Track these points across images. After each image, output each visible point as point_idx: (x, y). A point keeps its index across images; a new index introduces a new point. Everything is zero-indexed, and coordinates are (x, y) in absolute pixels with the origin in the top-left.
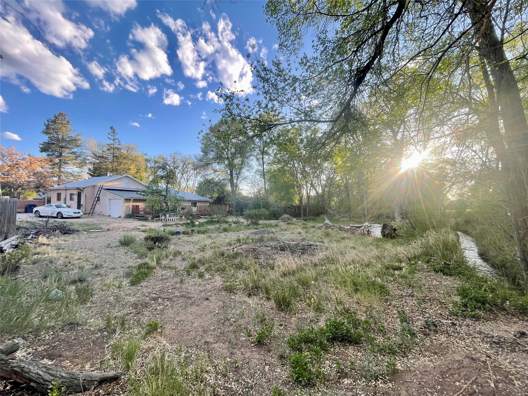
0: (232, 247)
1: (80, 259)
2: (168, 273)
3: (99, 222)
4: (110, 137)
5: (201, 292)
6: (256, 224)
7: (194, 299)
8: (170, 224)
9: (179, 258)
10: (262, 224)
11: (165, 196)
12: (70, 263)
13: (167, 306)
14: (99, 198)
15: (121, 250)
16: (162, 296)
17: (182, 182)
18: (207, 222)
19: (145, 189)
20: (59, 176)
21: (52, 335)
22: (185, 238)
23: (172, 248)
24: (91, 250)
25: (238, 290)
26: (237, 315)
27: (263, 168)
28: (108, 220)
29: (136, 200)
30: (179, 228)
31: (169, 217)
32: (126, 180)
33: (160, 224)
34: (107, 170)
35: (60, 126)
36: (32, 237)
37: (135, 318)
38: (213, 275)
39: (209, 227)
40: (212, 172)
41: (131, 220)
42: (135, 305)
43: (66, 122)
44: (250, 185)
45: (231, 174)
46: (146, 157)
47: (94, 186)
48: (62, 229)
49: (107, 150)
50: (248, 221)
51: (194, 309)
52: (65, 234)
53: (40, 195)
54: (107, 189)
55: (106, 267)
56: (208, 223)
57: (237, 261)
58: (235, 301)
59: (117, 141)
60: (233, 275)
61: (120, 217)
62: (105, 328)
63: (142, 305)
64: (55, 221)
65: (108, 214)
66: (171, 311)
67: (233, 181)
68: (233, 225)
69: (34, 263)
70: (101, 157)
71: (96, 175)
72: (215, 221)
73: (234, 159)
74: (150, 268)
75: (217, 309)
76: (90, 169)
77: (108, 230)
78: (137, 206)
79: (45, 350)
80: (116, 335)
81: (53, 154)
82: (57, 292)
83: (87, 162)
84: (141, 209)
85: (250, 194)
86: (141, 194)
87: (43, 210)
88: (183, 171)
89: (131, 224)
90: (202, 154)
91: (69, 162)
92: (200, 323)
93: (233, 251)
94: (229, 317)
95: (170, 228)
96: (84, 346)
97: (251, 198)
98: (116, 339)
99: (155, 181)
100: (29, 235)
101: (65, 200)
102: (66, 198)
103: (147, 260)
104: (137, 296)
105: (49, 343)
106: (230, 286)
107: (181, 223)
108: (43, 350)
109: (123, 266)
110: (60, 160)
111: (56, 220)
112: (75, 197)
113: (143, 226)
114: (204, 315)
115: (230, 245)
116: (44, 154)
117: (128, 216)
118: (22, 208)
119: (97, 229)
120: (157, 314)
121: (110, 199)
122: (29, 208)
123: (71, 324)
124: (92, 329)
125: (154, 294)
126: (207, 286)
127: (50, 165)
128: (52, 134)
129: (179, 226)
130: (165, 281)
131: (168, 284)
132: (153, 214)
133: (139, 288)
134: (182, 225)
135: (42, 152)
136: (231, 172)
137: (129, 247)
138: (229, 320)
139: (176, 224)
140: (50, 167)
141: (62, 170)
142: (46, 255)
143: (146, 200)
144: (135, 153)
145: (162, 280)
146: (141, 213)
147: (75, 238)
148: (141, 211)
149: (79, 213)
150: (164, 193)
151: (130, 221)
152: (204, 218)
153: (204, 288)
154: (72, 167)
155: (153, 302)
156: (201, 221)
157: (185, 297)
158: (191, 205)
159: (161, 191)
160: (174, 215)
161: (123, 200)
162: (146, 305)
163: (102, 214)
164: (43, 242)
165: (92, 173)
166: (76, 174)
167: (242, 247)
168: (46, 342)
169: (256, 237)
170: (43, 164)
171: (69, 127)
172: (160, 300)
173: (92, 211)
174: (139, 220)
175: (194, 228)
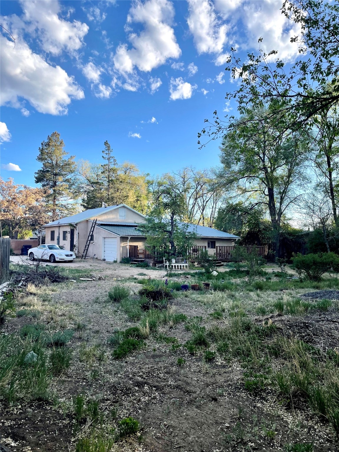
0: (265, 317)
1: (63, 315)
2: (164, 348)
3: (92, 268)
4: (105, 156)
5: (208, 385)
6: (317, 279)
7: (194, 395)
8: (176, 272)
9: (182, 326)
10: (329, 280)
11: (170, 232)
12: (52, 319)
13: (155, 398)
14: (92, 236)
15: (110, 307)
16: (150, 381)
17: (195, 210)
18: (230, 271)
19: (144, 222)
20: (54, 211)
21: (20, 409)
22: (195, 295)
23: (173, 309)
24: (77, 304)
25: (269, 393)
26: (260, 437)
27: (330, 179)
28: (102, 265)
29: (135, 239)
30: (187, 280)
31: (176, 262)
32: (123, 212)
33: (164, 273)
34: (102, 199)
35: (54, 148)
36: (22, 285)
37: (112, 408)
38: (228, 360)
39: (233, 281)
40: (239, 192)
41: (127, 266)
42: (114, 389)
43: (59, 144)
44: (305, 211)
45: (271, 195)
46: (148, 178)
47: (87, 221)
48: (51, 276)
49: (102, 173)
50: (300, 274)
51: (193, 411)
52: (53, 282)
53: (36, 234)
54: (102, 225)
55: (90, 329)
56: (231, 273)
57: (271, 342)
58: (261, 412)
59: (112, 160)
60: (262, 366)
61: (115, 262)
62: (75, 414)
63: (122, 390)
64: (47, 265)
65: (103, 258)
66: (158, 407)
67: (274, 205)
68: (274, 279)
69: (19, 316)
70: (95, 183)
71: (90, 206)
72: (243, 272)
73: (274, 169)
74: (141, 337)
75: (229, 420)
76: (83, 200)
77: (100, 279)
78: (135, 246)
79: (10, 426)
80: (87, 427)
81: (48, 184)
82: (33, 356)
83: (81, 191)
84: (140, 251)
85: (305, 225)
86: (139, 230)
87: (37, 251)
88: (197, 194)
89: (127, 271)
90: (223, 165)
91: (63, 192)
92: (199, 438)
93: (266, 323)
94: (246, 439)
95: (175, 279)
96: (49, 433)
97: (308, 234)
98: (85, 432)
99: (157, 212)
100: (20, 281)
101: (58, 239)
102: (59, 237)
103: (138, 325)
104: (119, 375)
105: (16, 419)
106: (255, 384)
107: (192, 272)
108: (9, 426)
109: (109, 330)
110: (54, 191)
111: (49, 264)
112: (68, 236)
113: (141, 274)
114: (205, 426)
115: (263, 312)
116: (40, 185)
117: (125, 261)
118: (18, 249)
119: (88, 277)
120: (140, 409)
121: (105, 238)
122: (24, 250)
123: (40, 399)
124: (61, 411)
125: (140, 376)
126: (218, 377)
127: (44, 197)
128: (46, 159)
129: (189, 276)
130: (157, 360)
131: (160, 364)
132: (154, 257)
133: (124, 364)
134: (193, 275)
135: (37, 182)
136: (271, 191)
137: (119, 304)
138: (245, 444)
139: (184, 274)
140: (44, 199)
141: (57, 202)
142: (32, 307)
143: (146, 238)
144: (134, 174)
145: (154, 357)
146: (141, 256)
147: (63, 288)
148: (140, 253)
149: (71, 255)
150: (169, 228)
151: (126, 268)
152: (227, 265)
153: (212, 380)
154: (66, 199)
155: (137, 388)
156: (222, 270)
157: (181, 389)
158: (206, 245)
159: (165, 226)
160: (182, 260)
161: (119, 239)
162: (127, 392)
163: (96, 257)
164: (31, 291)
165: (86, 205)
166: (70, 206)
167: (283, 318)
168: (14, 417)
169: (314, 303)
170: (38, 197)
171: (63, 148)
172: (146, 387)
173: (85, 254)
174: (137, 266)
175: (210, 282)
